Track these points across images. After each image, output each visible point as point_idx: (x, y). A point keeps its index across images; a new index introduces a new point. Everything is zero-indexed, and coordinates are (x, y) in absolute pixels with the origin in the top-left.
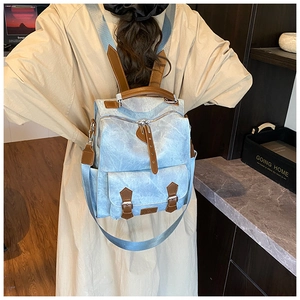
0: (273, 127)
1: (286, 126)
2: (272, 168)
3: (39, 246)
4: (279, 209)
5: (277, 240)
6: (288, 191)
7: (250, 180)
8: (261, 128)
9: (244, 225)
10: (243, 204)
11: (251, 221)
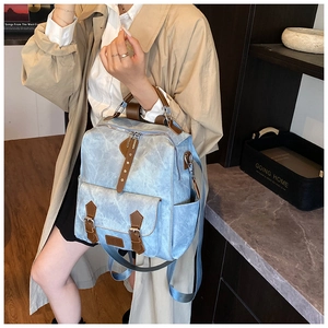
0: (276, 131)
1: (291, 130)
2: (271, 177)
3: (20, 258)
4: (274, 223)
5: (266, 258)
6: (287, 203)
7: (246, 190)
8: (262, 133)
9: (234, 240)
10: (235, 217)
11: (241, 235)
